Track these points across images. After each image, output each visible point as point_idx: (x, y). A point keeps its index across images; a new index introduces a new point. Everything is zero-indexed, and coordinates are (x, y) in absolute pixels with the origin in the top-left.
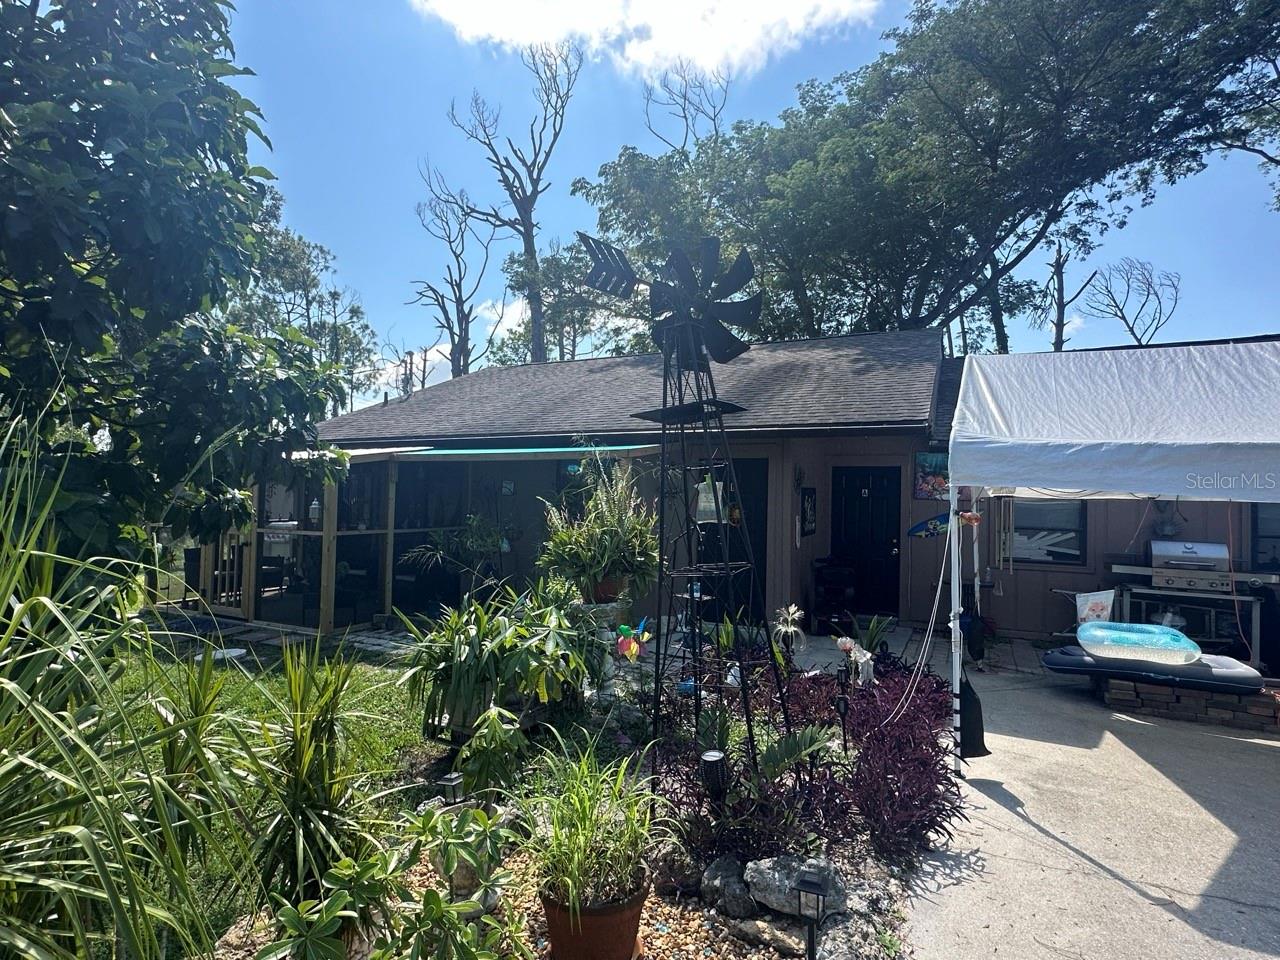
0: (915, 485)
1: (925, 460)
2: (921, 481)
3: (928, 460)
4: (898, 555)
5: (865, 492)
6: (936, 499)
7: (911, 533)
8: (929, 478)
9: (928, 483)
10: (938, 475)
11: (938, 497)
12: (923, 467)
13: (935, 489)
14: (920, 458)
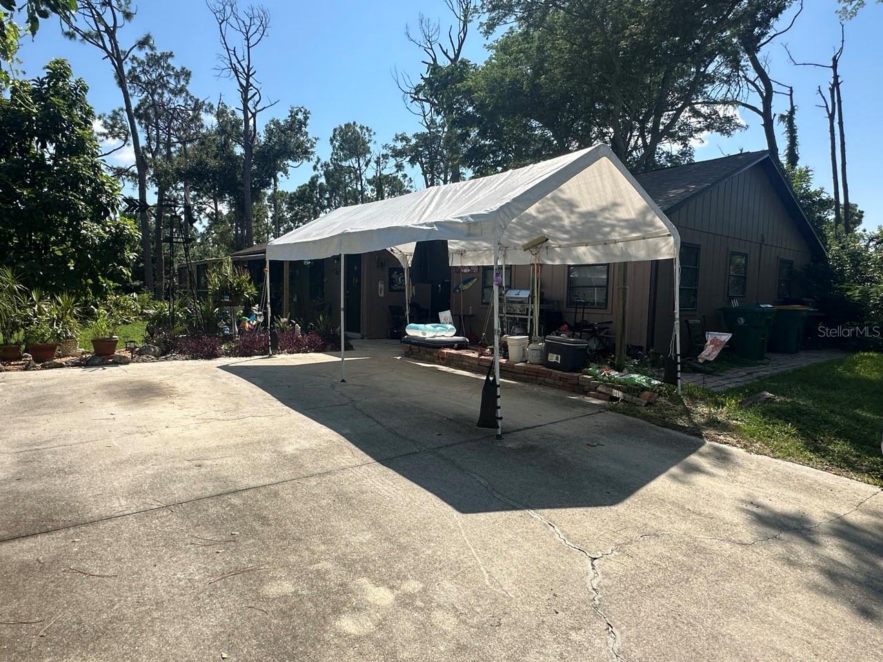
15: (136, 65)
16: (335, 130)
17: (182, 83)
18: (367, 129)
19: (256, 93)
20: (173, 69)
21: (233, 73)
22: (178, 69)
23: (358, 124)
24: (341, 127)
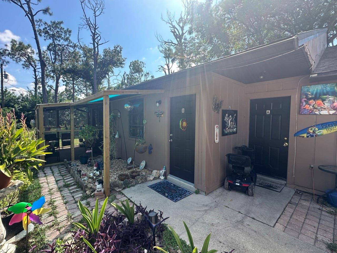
0: (300, 106)
1: (308, 91)
2: (304, 103)
3: (311, 91)
4: (287, 147)
5: (268, 112)
6: (315, 114)
7: (297, 134)
8: (311, 101)
9: (310, 105)
10: (318, 99)
11: (317, 113)
12: (307, 95)
13: (315, 108)
14: (305, 89)
15: (46, 26)
16: (131, 63)
17: (68, 36)
18: (142, 62)
19: (99, 36)
20: (63, 29)
21: (88, 27)
22: (65, 29)
23: (140, 61)
24: (133, 62)
